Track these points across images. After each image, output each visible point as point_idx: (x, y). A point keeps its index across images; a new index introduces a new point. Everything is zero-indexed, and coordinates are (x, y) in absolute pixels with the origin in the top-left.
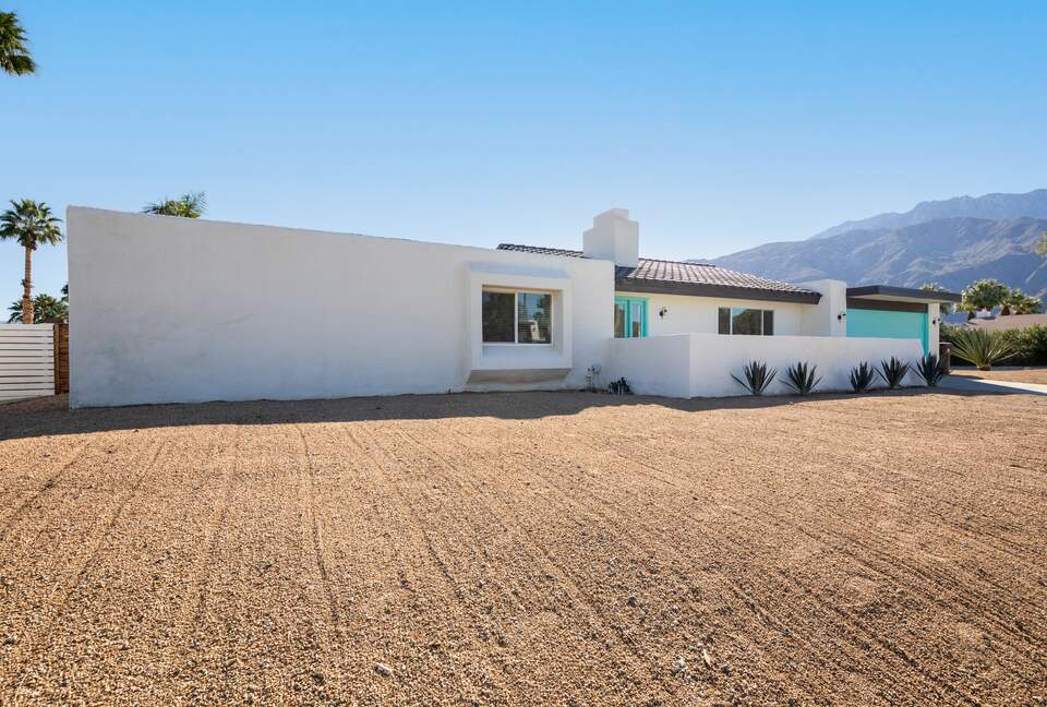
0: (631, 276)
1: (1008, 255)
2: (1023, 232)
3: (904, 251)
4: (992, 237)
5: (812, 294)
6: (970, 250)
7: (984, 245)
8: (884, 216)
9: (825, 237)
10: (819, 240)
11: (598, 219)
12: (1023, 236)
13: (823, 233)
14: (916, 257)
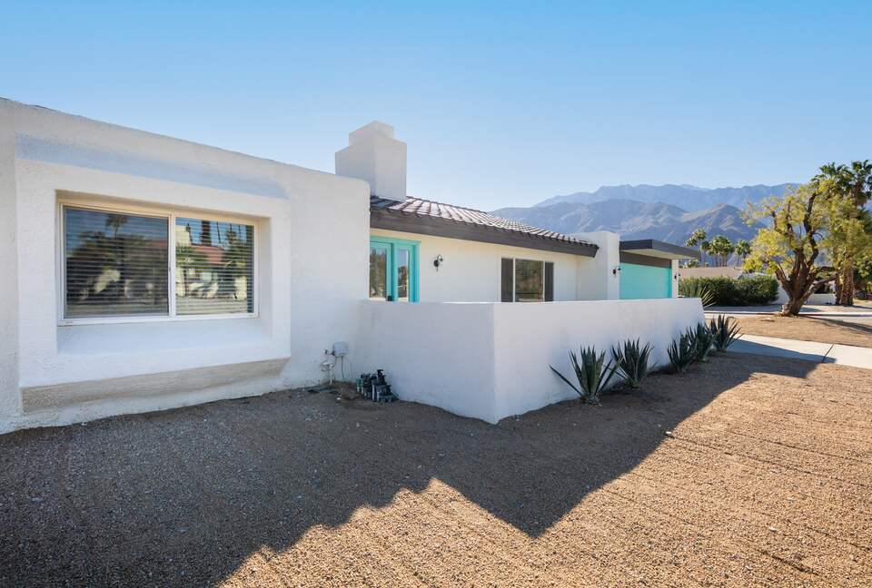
0: (396, 207)
1: (651, 227)
2: (658, 213)
3: (592, 221)
4: (642, 214)
5: (591, 245)
6: (630, 222)
7: (638, 219)
8: (580, 195)
9: (542, 206)
10: (540, 208)
11: (352, 136)
12: (658, 215)
13: (541, 203)
14: (599, 225)
